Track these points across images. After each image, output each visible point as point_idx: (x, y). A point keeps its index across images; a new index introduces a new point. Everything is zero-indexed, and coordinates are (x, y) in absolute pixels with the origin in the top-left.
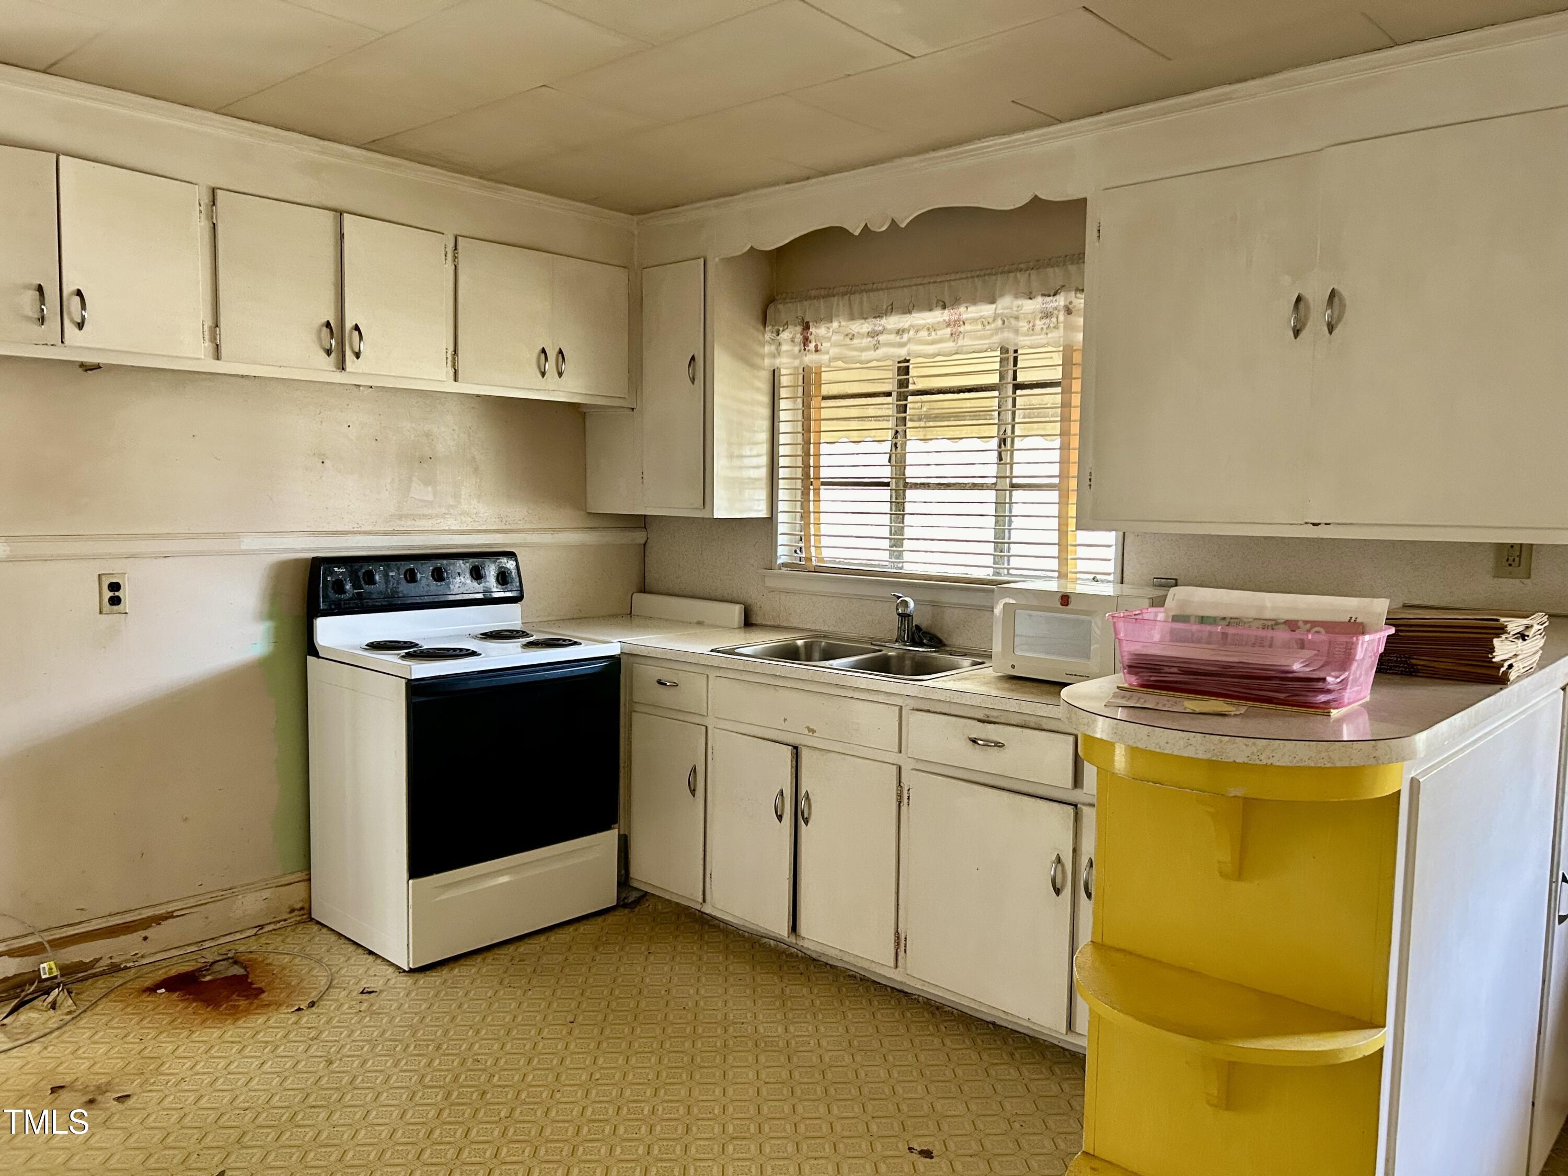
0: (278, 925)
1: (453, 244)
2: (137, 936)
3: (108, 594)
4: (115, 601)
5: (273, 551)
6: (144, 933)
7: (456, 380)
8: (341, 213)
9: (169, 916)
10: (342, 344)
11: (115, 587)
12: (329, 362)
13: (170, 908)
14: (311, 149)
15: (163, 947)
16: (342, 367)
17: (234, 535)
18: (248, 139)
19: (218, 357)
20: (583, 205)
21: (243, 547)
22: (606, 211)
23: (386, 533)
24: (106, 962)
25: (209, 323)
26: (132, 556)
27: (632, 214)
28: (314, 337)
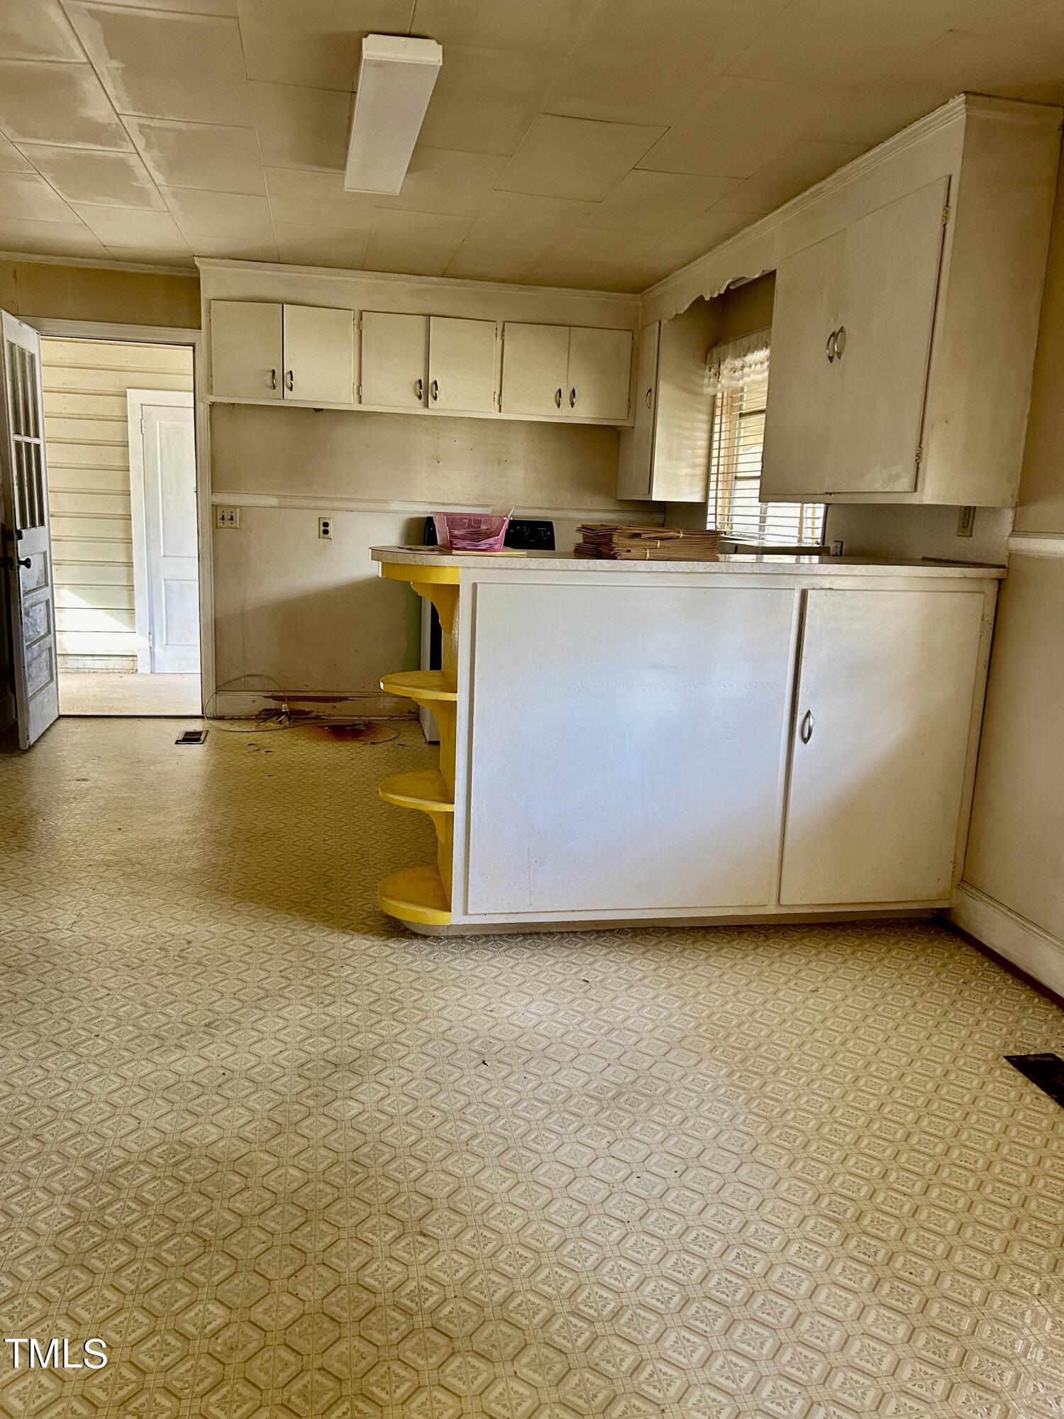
0: (401, 718)
1: (502, 328)
2: (330, 705)
3: (322, 528)
4: (326, 532)
5: (409, 512)
6: (334, 704)
7: (500, 411)
8: (429, 316)
9: (346, 699)
10: (427, 392)
11: (326, 525)
12: (419, 403)
13: (347, 695)
14: (413, 282)
15: (342, 714)
16: (426, 406)
17: (386, 502)
18: (379, 282)
19: (360, 402)
20: (596, 292)
21: (391, 508)
22: (616, 294)
23: (474, 506)
24: (314, 714)
25: (357, 384)
26: (334, 510)
27: (635, 293)
28: (412, 389)
